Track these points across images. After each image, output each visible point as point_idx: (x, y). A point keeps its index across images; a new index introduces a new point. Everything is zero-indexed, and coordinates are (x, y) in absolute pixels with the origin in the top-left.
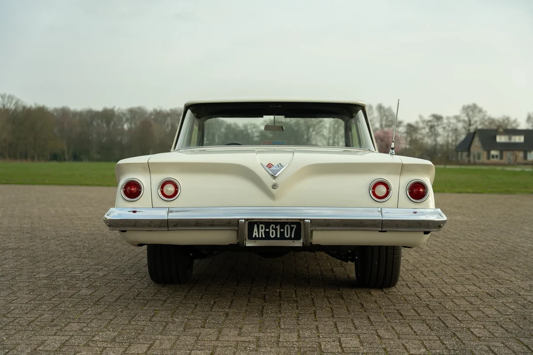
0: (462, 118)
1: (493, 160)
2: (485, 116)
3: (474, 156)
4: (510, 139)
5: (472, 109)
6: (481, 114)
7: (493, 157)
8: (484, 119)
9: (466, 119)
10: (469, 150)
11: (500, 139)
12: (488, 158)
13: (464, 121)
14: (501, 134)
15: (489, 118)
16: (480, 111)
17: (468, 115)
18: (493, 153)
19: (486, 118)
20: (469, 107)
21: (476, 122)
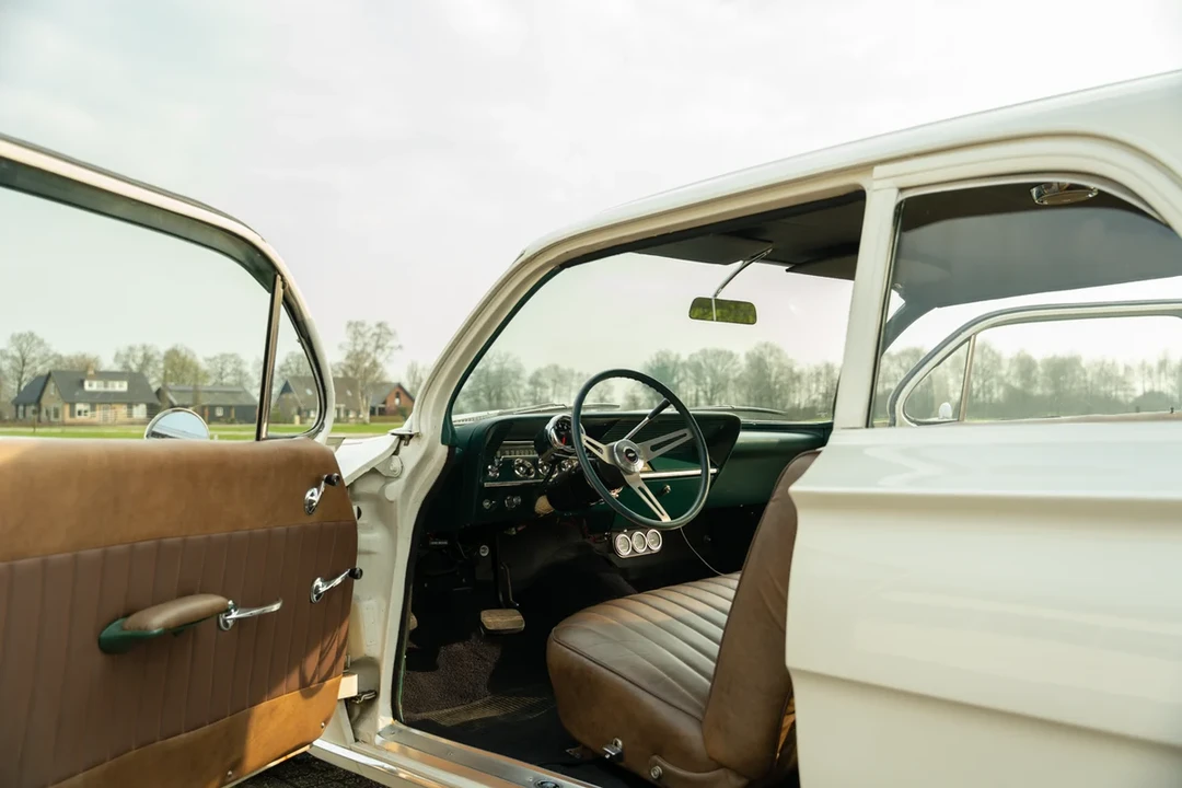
0: (10, 354)
1: (79, 418)
2: (49, 350)
3: (47, 413)
4: (106, 386)
5: (26, 340)
6: (42, 348)
7: (80, 413)
8: (46, 355)
9: (17, 354)
10: (38, 402)
11: (90, 385)
12: (72, 414)
13: (14, 358)
14: (92, 378)
15: (55, 355)
16: (41, 343)
17: (20, 350)
18: (79, 407)
19: (51, 354)
20: (20, 336)
21: (34, 359)
